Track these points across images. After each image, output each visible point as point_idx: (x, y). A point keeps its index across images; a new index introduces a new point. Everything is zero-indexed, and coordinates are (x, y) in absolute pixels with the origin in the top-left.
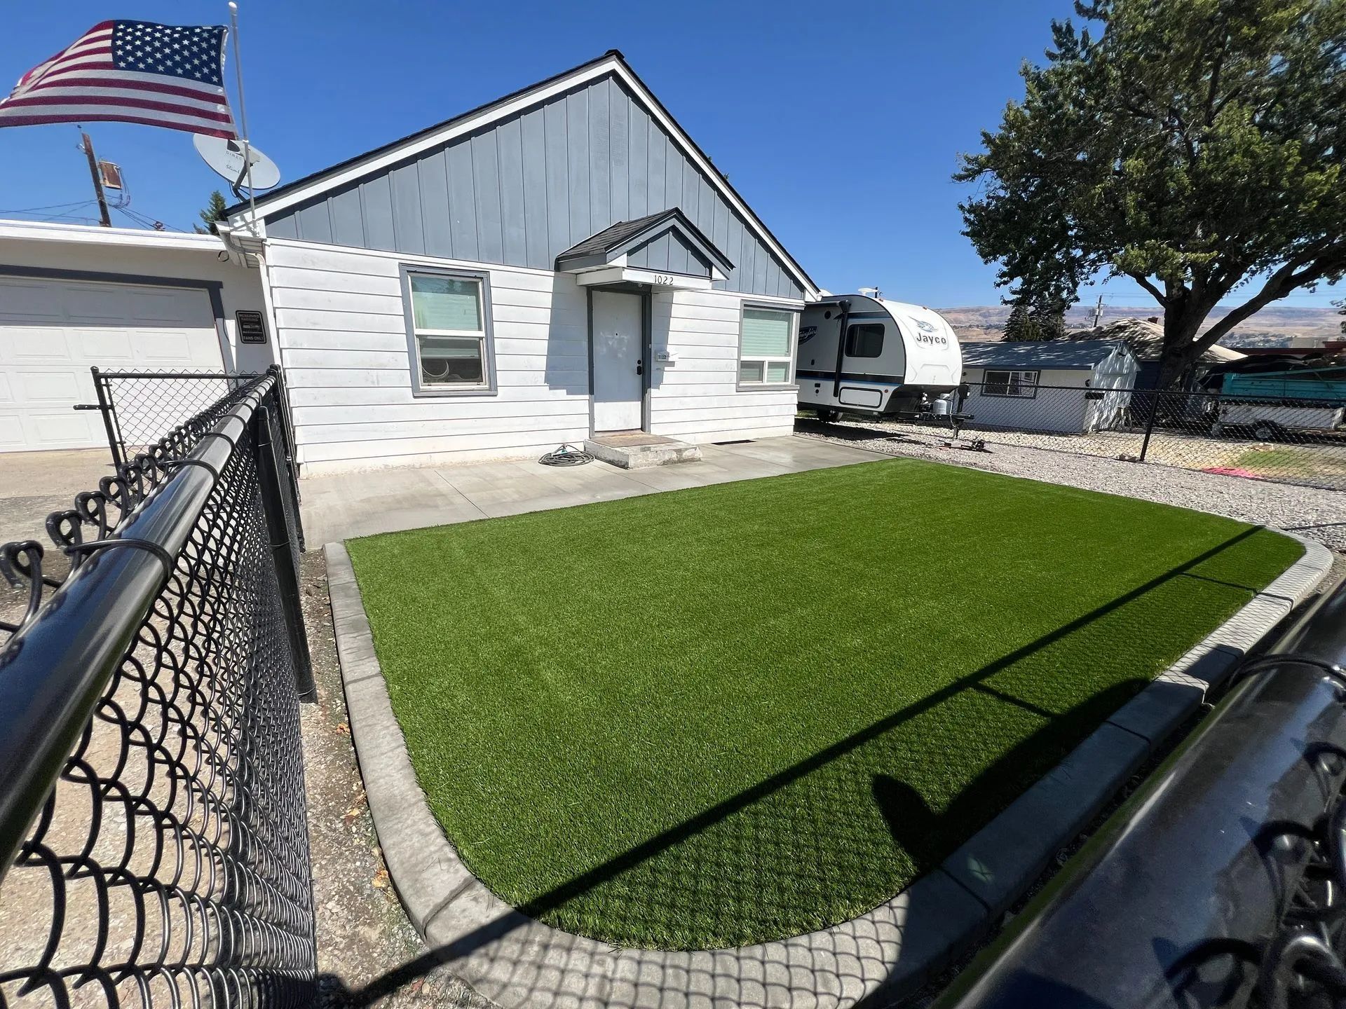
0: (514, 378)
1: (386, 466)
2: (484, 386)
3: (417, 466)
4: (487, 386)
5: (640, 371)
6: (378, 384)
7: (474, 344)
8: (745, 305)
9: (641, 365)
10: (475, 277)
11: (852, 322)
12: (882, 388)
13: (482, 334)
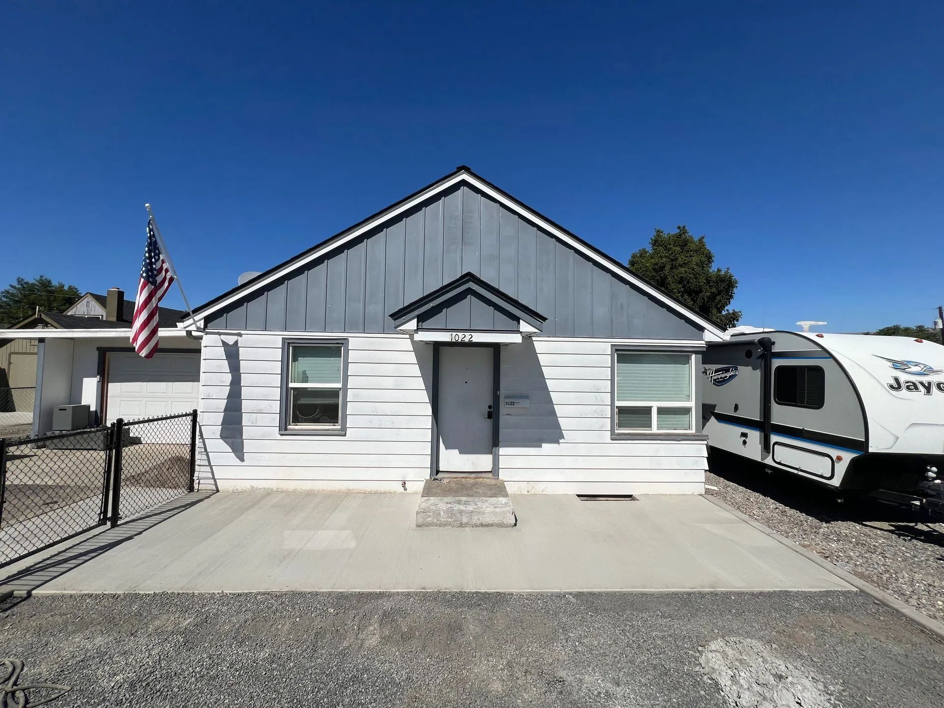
0: (363, 421)
1: (252, 487)
2: (338, 427)
3: (275, 490)
4: (340, 427)
5: (490, 416)
6: (256, 423)
7: (334, 393)
8: (616, 350)
9: (492, 410)
10: (337, 343)
11: (776, 363)
12: (834, 453)
13: (339, 385)
